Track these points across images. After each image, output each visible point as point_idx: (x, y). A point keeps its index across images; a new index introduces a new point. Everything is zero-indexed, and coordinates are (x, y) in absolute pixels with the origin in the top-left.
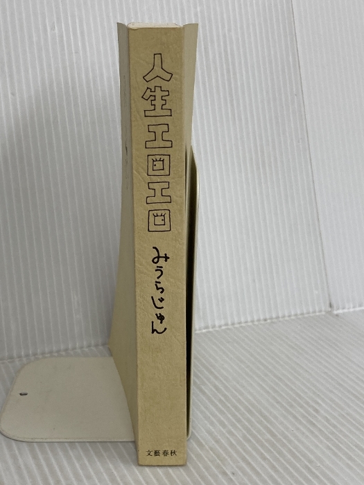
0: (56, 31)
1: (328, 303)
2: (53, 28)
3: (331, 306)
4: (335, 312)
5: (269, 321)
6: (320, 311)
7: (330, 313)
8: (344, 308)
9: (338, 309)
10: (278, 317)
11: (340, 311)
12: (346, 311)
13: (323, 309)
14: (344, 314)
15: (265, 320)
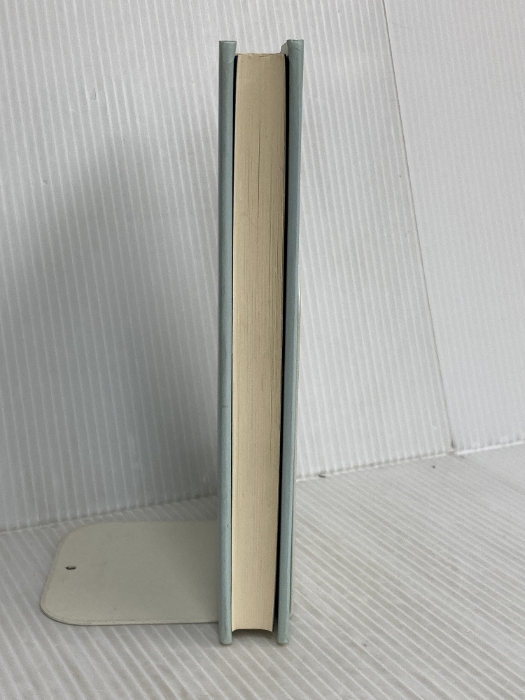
0: (98, 100)
1: (449, 443)
2: (93, 97)
3: (453, 445)
4: (459, 453)
5: (377, 466)
6: (440, 452)
7: (452, 454)
8: (469, 448)
9: (462, 449)
10: (387, 462)
11: (465, 452)
12: (472, 451)
13: (444, 449)
14: (469, 455)
15: (372, 465)
